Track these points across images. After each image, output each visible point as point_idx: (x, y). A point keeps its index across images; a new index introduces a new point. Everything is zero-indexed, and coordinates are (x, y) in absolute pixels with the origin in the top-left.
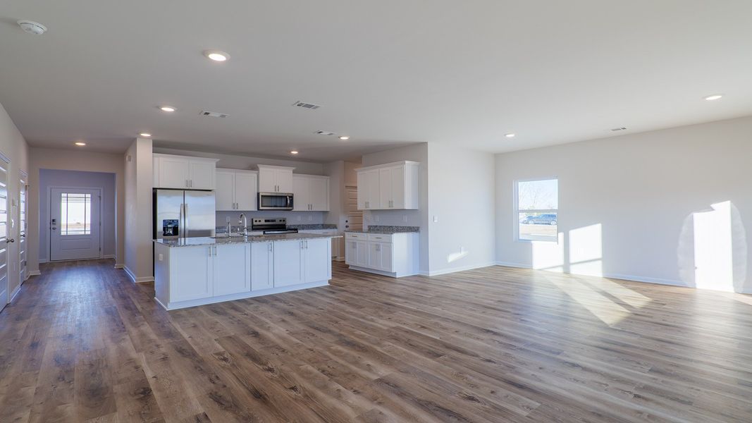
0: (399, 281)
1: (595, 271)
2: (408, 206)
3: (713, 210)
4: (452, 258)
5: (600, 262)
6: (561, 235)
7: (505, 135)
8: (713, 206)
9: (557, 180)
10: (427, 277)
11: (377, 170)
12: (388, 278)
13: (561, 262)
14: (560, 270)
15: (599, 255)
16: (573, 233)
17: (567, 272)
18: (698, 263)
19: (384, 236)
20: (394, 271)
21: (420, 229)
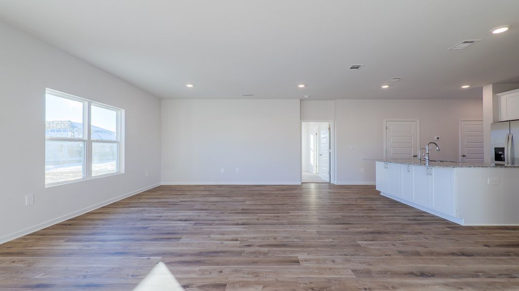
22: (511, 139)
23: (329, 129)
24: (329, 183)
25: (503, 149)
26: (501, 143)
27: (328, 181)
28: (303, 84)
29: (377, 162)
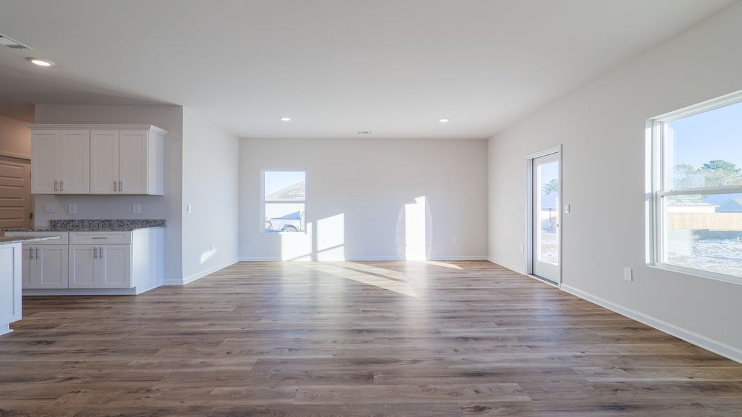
0: (138, 299)
1: (339, 256)
2: (151, 190)
3: (416, 202)
4: (204, 257)
5: (343, 247)
6: (310, 225)
7: (281, 118)
8: (416, 199)
9: (304, 172)
10: (180, 287)
11: (87, 132)
12: (124, 298)
13: (309, 251)
14: (309, 259)
15: (342, 241)
16: (321, 223)
17: (315, 260)
18: (407, 242)
19: (112, 236)
20: (132, 286)
21: (167, 223)
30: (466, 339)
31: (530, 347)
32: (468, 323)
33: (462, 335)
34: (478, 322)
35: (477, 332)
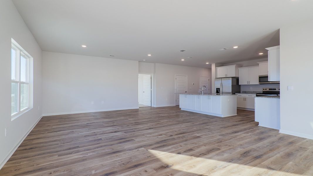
22: (222, 85)
23: (151, 78)
24: (151, 107)
25: (219, 89)
26: (219, 86)
27: (150, 106)
28: (150, 54)
29: (180, 95)
30: (115, 132)
31: (95, 133)
32: (114, 138)
33: (117, 133)
34: (109, 139)
35: (110, 135)
